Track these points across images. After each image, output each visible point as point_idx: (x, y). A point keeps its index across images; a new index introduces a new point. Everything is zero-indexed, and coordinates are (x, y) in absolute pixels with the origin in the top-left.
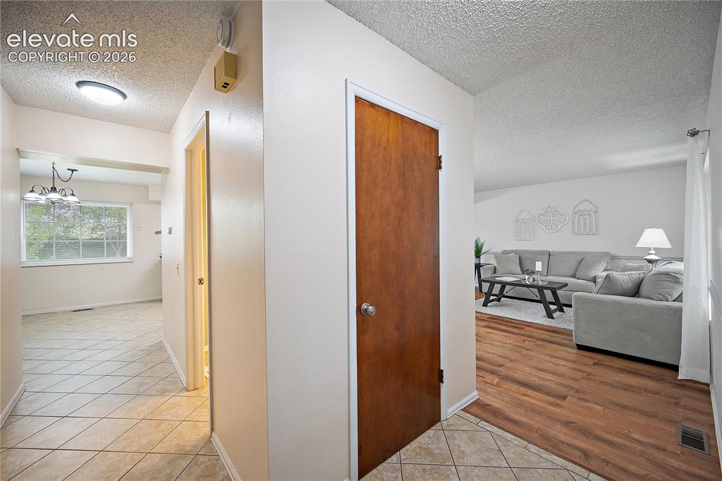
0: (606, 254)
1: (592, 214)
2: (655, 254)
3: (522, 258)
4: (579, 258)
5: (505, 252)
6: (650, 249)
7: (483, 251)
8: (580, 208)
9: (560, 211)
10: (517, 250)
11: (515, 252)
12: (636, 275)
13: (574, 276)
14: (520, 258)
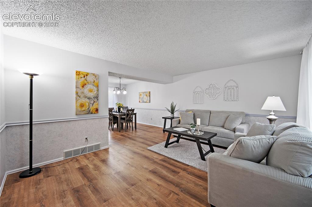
0: (242, 113)
1: (235, 88)
2: (274, 115)
3: (196, 114)
4: (227, 115)
5: (187, 111)
6: (271, 111)
7: (176, 109)
8: (229, 84)
9: (217, 87)
10: (193, 110)
11: (192, 110)
12: (266, 139)
13: (223, 127)
14: (194, 115)
